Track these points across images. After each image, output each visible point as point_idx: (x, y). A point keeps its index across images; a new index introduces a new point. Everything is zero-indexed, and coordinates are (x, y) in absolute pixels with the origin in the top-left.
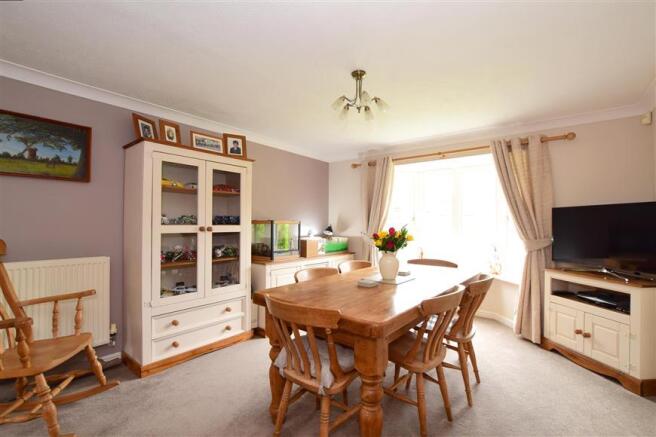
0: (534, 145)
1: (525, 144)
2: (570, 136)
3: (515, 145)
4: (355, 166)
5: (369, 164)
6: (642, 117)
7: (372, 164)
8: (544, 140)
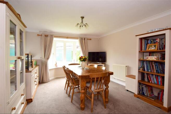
0: (86, 40)
1: (84, 39)
2: (90, 39)
3: (83, 39)
4: (38, 35)
5: (45, 36)
6: (98, 38)
7: (46, 36)
8: (87, 39)
